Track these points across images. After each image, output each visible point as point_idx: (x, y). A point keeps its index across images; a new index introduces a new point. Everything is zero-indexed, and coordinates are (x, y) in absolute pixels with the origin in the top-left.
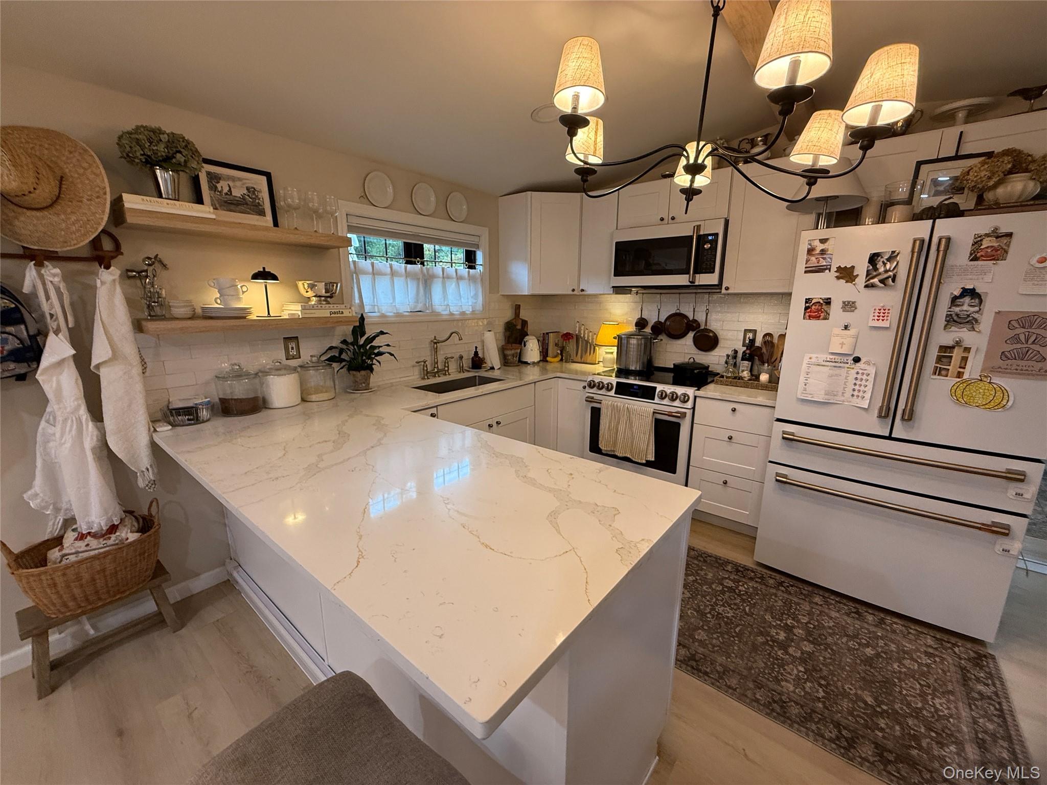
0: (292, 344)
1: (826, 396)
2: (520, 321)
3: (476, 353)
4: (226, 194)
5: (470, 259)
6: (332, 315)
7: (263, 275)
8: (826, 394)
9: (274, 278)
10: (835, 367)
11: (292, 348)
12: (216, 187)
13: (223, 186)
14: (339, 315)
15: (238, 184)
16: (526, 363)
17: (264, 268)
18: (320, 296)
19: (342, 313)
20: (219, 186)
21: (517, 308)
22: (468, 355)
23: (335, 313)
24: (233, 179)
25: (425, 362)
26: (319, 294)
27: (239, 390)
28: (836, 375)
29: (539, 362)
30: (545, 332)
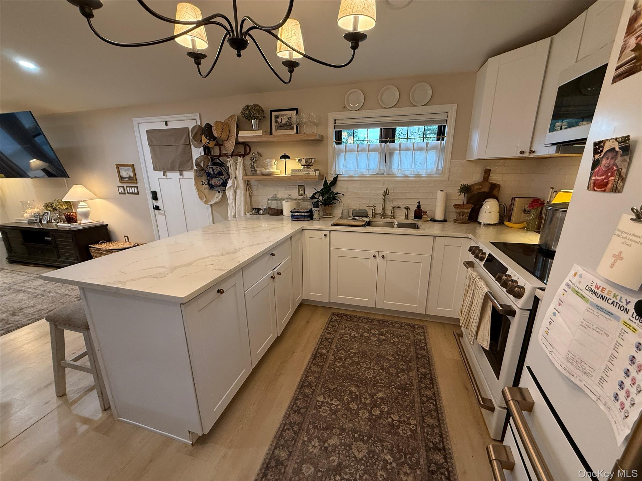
0: (301, 189)
1: (569, 365)
2: (489, 185)
3: (419, 207)
4: (280, 123)
5: (441, 132)
6: (305, 175)
7: (285, 157)
8: (568, 359)
9: (288, 157)
10: (600, 308)
11: (301, 190)
12: (277, 121)
13: (279, 120)
14: (307, 175)
15: (285, 117)
16: (480, 223)
17: (285, 153)
18: (304, 165)
19: (310, 174)
20: (278, 120)
21: (487, 172)
22: (414, 208)
23: (306, 174)
24: (283, 115)
25: (374, 207)
26: (303, 164)
27: (274, 205)
28: (599, 330)
29: (495, 225)
30: (513, 197)
